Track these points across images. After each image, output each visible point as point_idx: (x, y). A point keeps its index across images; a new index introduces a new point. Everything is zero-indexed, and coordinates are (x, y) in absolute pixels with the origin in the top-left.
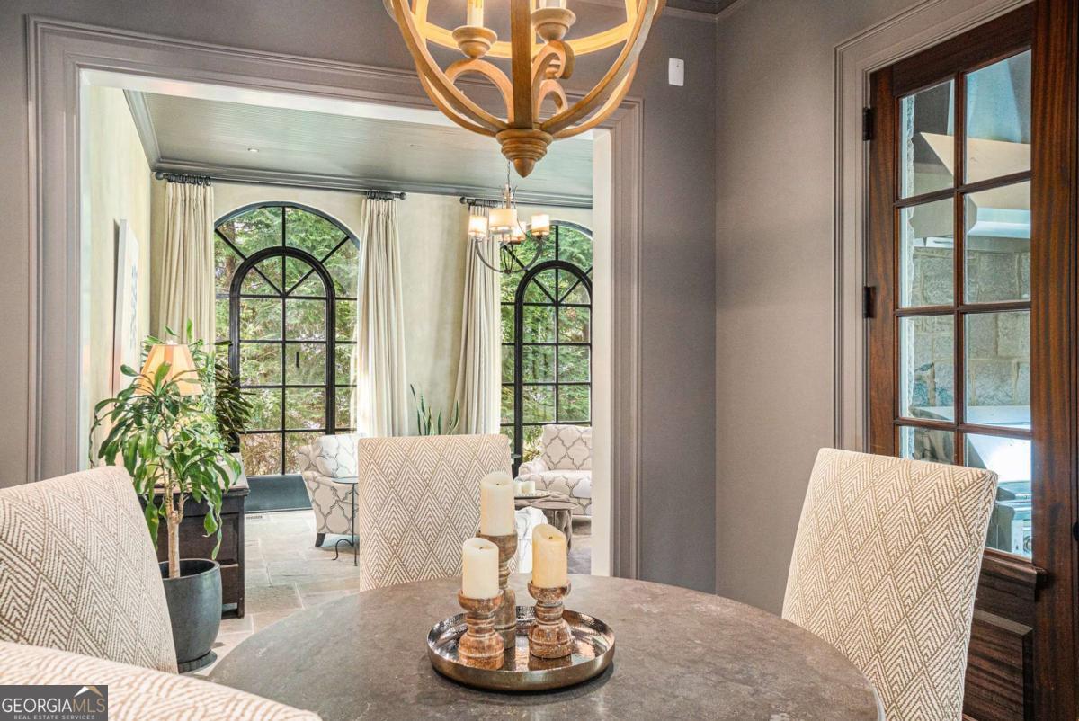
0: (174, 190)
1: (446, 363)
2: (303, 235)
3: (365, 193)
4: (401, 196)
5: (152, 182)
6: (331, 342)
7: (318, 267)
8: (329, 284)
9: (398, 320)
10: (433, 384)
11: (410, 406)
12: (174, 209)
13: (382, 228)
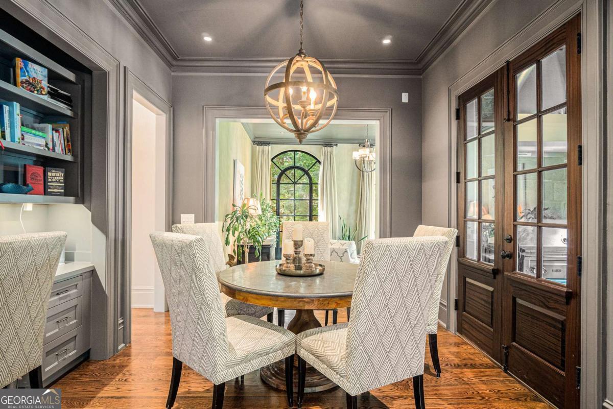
0: (259, 148)
1: (353, 208)
2: (305, 161)
3: (323, 145)
4: (336, 145)
5: (252, 146)
6: (311, 200)
7: (306, 173)
8: (310, 178)
9: (335, 191)
10: (349, 216)
11: (339, 224)
12: (259, 155)
13: (329, 157)
